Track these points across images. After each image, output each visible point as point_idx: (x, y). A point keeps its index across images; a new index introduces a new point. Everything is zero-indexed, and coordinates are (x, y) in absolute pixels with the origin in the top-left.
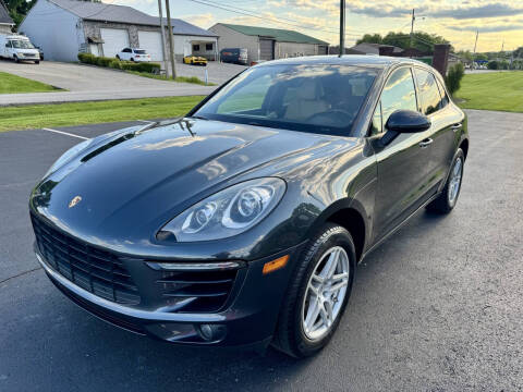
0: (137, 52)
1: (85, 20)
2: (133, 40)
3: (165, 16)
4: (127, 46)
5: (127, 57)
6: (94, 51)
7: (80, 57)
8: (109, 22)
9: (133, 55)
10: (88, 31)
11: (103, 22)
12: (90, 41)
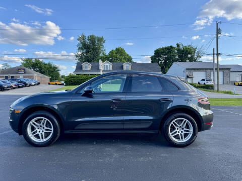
0: (207, 80)
1: (187, 69)
2: (208, 75)
5: (202, 83)
6: (189, 81)
8: (197, 69)
9: (205, 82)
10: (188, 73)
11: (194, 69)
12: (188, 77)
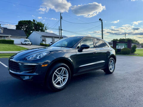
1: (43, 36)
2: (53, 40)
3: (60, 35)
4: (52, 42)
6: (44, 43)
7: (40, 44)
8: (48, 36)
10: (43, 38)
11: (46, 36)
12: (43, 40)
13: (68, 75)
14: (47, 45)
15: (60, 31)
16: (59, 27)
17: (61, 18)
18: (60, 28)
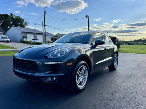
0: (36, 40)
1: (23, 32)
2: (35, 37)
3: (44, 31)
5: (33, 41)
6: (25, 40)
7: (21, 41)
8: (29, 33)
9: (35, 41)
10: (24, 35)
12: (24, 37)
13: (87, 74)
14: (29, 42)
15: (44, 26)
16: (43, 22)
17: (45, 13)
18: (44, 24)
